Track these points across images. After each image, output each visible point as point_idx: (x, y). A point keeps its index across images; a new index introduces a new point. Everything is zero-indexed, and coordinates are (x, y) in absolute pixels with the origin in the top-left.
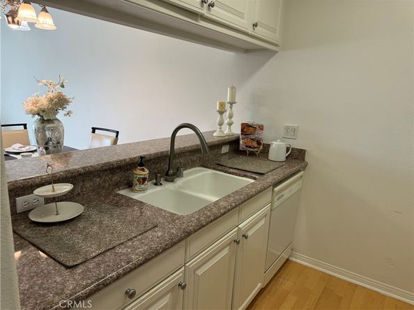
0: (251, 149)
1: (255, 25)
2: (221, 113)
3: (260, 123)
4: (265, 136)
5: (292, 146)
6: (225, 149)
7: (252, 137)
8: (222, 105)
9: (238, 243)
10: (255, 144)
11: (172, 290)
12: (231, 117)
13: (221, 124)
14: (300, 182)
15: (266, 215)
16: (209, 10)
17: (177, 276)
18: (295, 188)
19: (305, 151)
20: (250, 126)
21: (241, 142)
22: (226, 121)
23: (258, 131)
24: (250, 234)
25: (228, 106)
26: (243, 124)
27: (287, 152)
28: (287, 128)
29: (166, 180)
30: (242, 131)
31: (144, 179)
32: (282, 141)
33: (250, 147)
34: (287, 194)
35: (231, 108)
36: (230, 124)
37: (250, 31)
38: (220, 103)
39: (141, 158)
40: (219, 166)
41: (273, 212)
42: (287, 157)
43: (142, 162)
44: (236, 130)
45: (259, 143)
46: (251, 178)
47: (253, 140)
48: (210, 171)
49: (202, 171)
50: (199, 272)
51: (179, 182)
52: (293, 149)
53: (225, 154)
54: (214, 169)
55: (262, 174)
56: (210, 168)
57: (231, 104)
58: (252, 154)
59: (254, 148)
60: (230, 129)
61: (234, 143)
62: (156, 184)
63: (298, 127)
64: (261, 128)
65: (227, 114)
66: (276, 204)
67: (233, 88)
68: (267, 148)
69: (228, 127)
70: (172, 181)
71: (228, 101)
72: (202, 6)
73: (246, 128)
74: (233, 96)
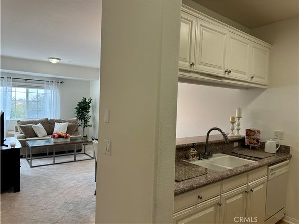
0: (253, 145)
1: (252, 77)
2: (233, 123)
3: (258, 129)
4: (262, 137)
5: (280, 144)
6: (236, 145)
7: (253, 137)
8: (233, 118)
9: (247, 193)
10: (255, 142)
11: (214, 205)
12: (238, 125)
13: (232, 130)
14: (287, 167)
15: (264, 183)
16: (228, 74)
17: (217, 199)
18: (284, 170)
19: (290, 147)
20: (252, 131)
21: (246, 140)
22: (236, 128)
23: (257, 134)
24: (255, 190)
25: (236, 119)
26: (246, 130)
27: (277, 148)
28: (276, 133)
29: (204, 158)
30: (246, 134)
31: (195, 155)
32: (273, 140)
33: (252, 144)
34: (278, 172)
35: (238, 120)
36: (238, 130)
37: (249, 80)
38: (232, 118)
39: (193, 144)
40: (233, 153)
41: (269, 182)
42: (277, 151)
43: (194, 146)
44: (243, 134)
45: (258, 141)
46: (254, 160)
47: (254, 139)
48: (228, 156)
49: (222, 155)
50: (228, 202)
51: (211, 159)
52: (281, 146)
53: (236, 147)
54: (230, 154)
55: (261, 158)
56: (227, 154)
57: (239, 118)
58: (254, 148)
59: (255, 144)
60: (238, 132)
61: (241, 141)
62: (199, 159)
63: (284, 132)
64: (259, 132)
65: (236, 124)
66: (271, 177)
67: (240, 110)
68: (263, 145)
69: (237, 131)
70: (207, 158)
71: (237, 116)
72: (225, 73)
73: (248, 132)
74: (240, 113)
